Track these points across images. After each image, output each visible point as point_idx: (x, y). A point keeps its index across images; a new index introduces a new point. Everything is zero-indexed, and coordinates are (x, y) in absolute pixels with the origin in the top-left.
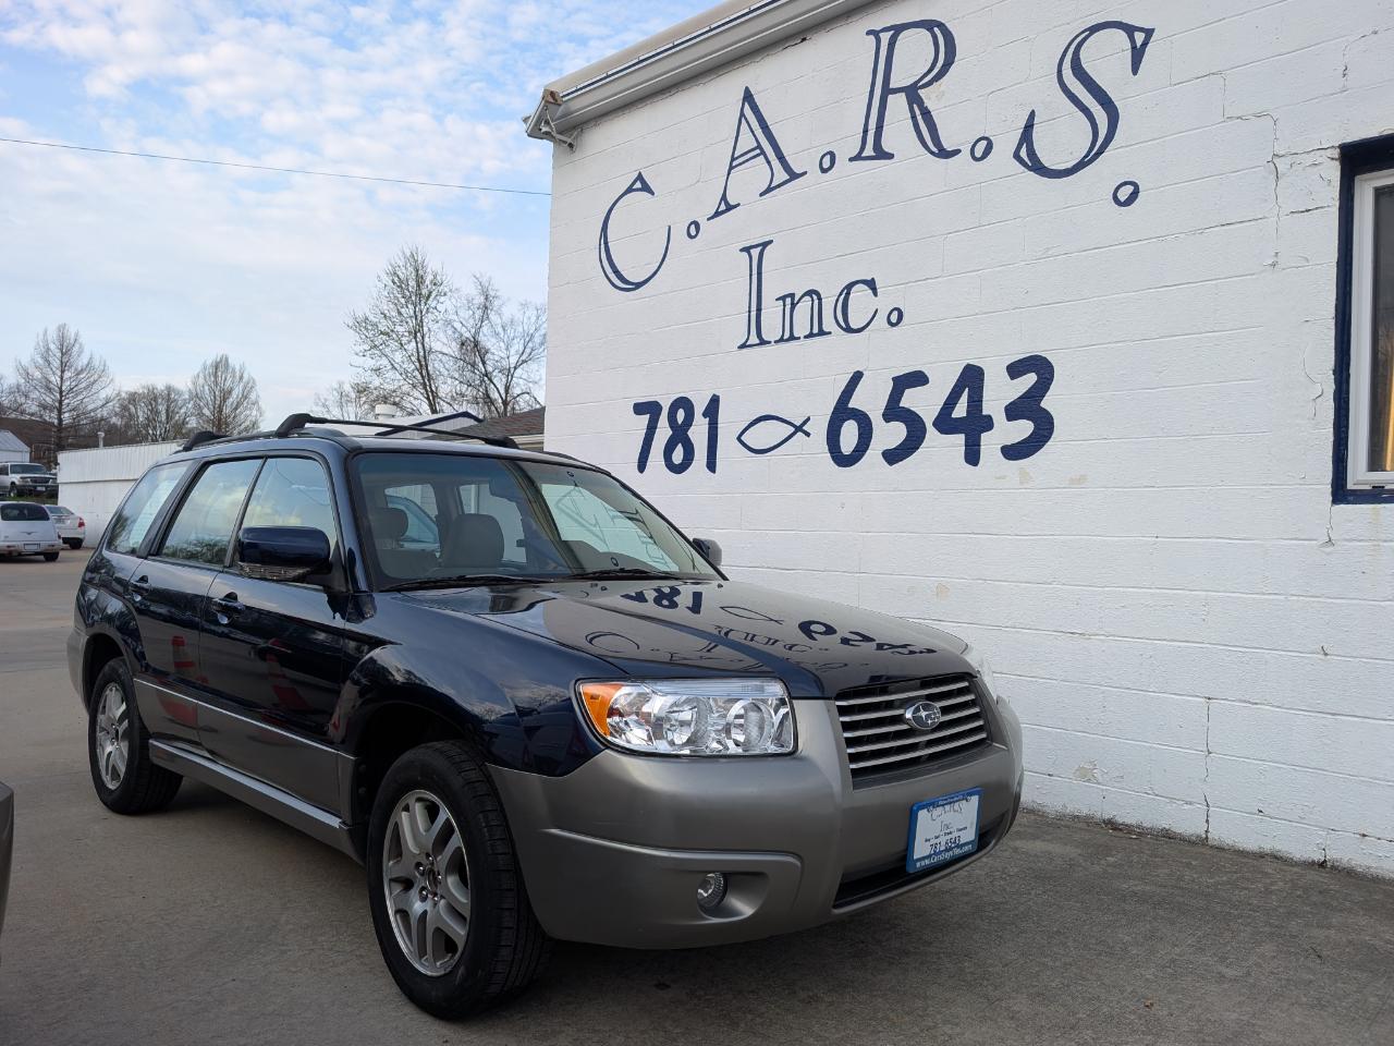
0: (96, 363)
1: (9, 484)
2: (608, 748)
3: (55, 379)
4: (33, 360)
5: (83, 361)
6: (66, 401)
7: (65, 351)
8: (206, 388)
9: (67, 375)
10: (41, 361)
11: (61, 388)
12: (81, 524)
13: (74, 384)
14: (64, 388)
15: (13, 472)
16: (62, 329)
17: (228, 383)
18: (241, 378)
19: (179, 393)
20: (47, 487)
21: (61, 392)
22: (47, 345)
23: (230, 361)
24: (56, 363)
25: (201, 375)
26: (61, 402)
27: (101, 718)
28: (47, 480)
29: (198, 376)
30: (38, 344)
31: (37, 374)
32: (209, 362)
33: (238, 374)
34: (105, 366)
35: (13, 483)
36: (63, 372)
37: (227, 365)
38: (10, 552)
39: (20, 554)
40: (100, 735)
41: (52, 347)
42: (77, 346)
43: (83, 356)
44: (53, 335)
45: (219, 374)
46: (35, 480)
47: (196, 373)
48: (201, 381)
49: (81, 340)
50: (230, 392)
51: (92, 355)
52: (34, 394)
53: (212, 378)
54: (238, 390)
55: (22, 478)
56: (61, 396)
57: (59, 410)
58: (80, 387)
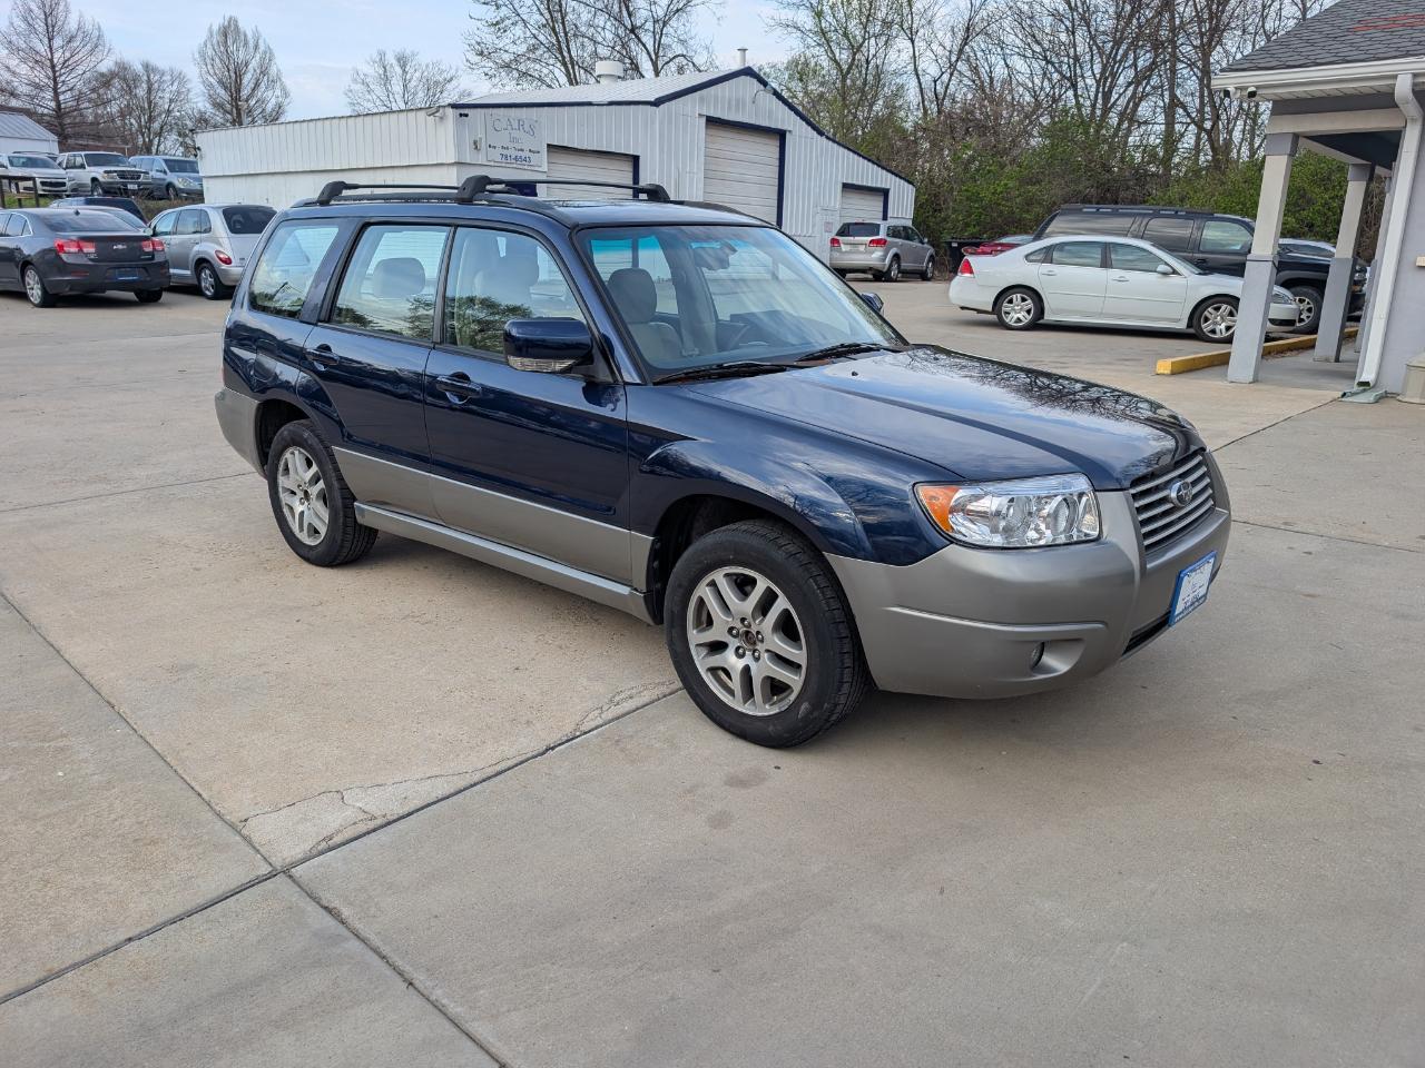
0: (89, 27)
2: (952, 543)
3: (42, 49)
4: (13, 25)
5: (72, 25)
6: (63, 78)
8: (217, 60)
9: (58, 42)
10: (23, 25)
11: (51, 60)
13: (68, 55)
14: (55, 61)
17: (242, 55)
18: (256, 47)
21: (53, 67)
23: (239, 24)
24: (40, 26)
25: (209, 45)
26: (55, 80)
27: (282, 481)
29: (205, 44)
31: (22, 44)
32: (215, 28)
33: (251, 44)
34: (99, 28)
36: (50, 40)
40: (285, 498)
43: (70, 20)
45: (229, 42)
47: (203, 40)
48: (210, 52)
50: (247, 65)
51: (81, 16)
52: (24, 69)
53: (222, 49)
54: (254, 64)
55: (106, 172)
56: (54, 72)
57: (55, 90)
58: (76, 58)
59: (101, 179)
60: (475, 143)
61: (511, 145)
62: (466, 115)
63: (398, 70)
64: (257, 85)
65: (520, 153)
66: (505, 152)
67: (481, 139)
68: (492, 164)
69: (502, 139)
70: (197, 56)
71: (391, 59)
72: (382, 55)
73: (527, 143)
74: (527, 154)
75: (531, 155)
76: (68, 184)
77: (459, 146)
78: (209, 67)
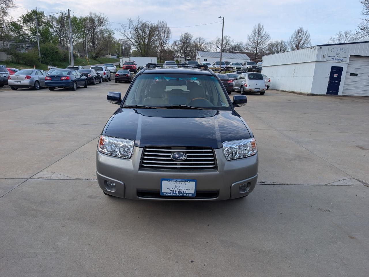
0: (267, 33)
1: (246, 68)
3: (256, 40)
4: (251, 35)
6: (259, 46)
7: (259, 31)
8: (295, 38)
10: (253, 35)
11: (257, 42)
12: (269, 81)
13: (261, 40)
15: (247, 64)
16: (259, 24)
17: (302, 36)
18: (306, 34)
19: (285, 42)
20: (256, 69)
22: (255, 30)
23: (303, 29)
24: (257, 35)
25: (294, 35)
26: (257, 46)
28: (256, 67)
29: (293, 35)
30: (253, 30)
31: (252, 39)
32: (296, 30)
33: (305, 34)
34: (269, 33)
35: (247, 68)
36: (258, 37)
37: (302, 31)
38: (250, 91)
39: (253, 92)
41: (256, 30)
42: (263, 29)
43: (263, 32)
44: (257, 27)
45: (299, 33)
46: (253, 67)
48: (294, 36)
49: (264, 27)
50: (302, 39)
51: (266, 31)
52: (251, 44)
53: (297, 35)
54: (304, 38)
55: (250, 66)
56: (257, 44)
57: (257, 48)
58: (262, 41)
59: (248, 68)
60: (323, 56)
61: (336, 56)
62: (322, 48)
63: (345, 36)
64: (304, 43)
65: (339, 58)
66: (333, 58)
67: (325, 54)
68: (328, 61)
69: (333, 54)
70: (290, 38)
71: (343, 33)
72: (340, 32)
73: (342, 55)
74: (341, 58)
75: (343, 58)
76: (241, 69)
77: (318, 57)
78: (293, 40)
